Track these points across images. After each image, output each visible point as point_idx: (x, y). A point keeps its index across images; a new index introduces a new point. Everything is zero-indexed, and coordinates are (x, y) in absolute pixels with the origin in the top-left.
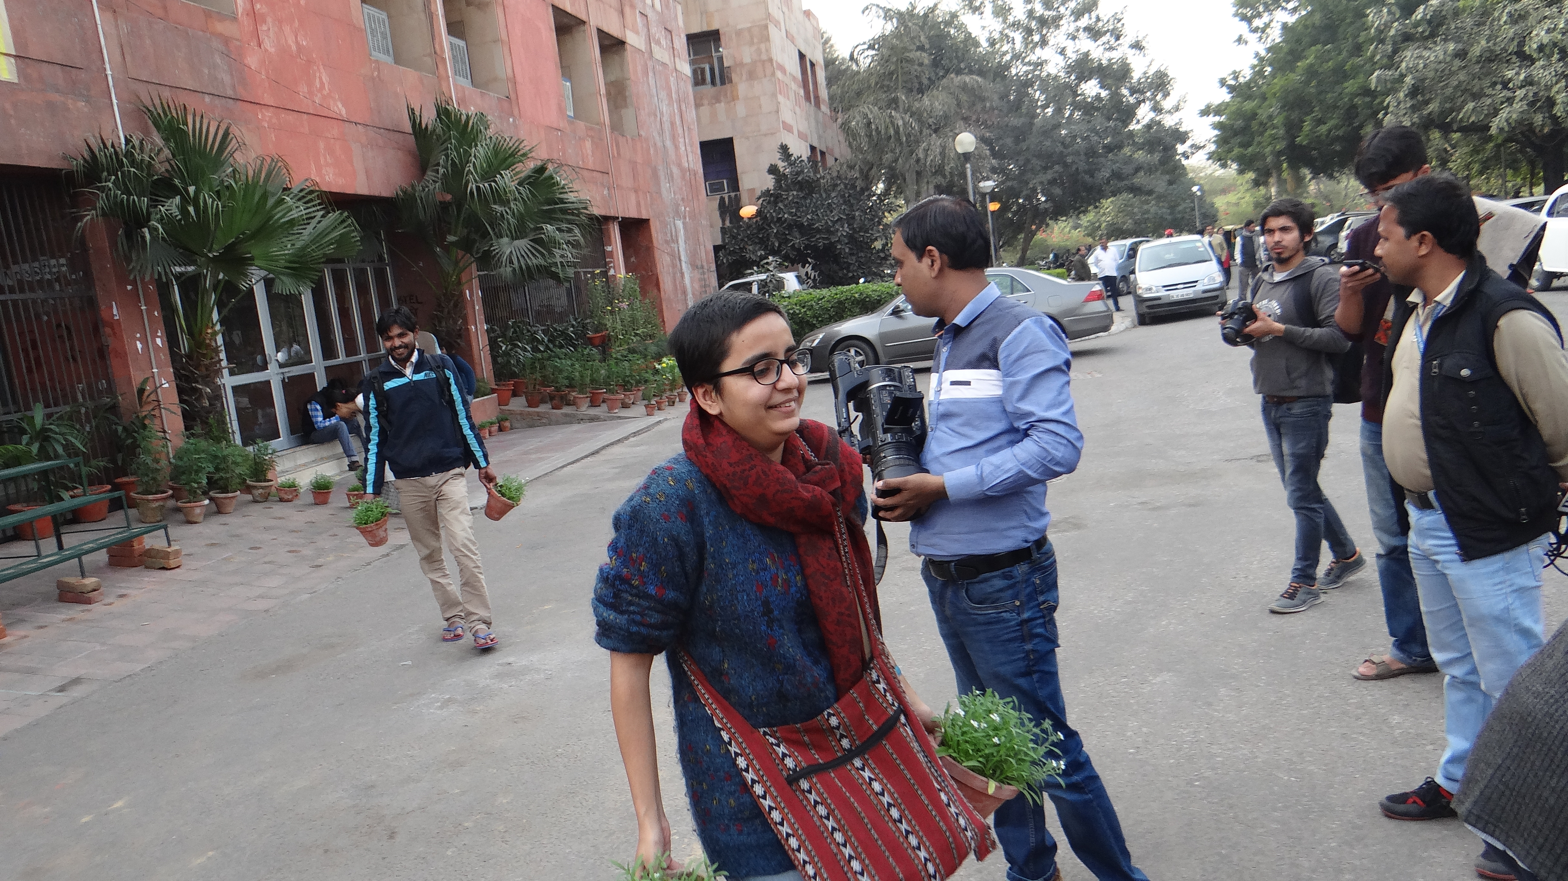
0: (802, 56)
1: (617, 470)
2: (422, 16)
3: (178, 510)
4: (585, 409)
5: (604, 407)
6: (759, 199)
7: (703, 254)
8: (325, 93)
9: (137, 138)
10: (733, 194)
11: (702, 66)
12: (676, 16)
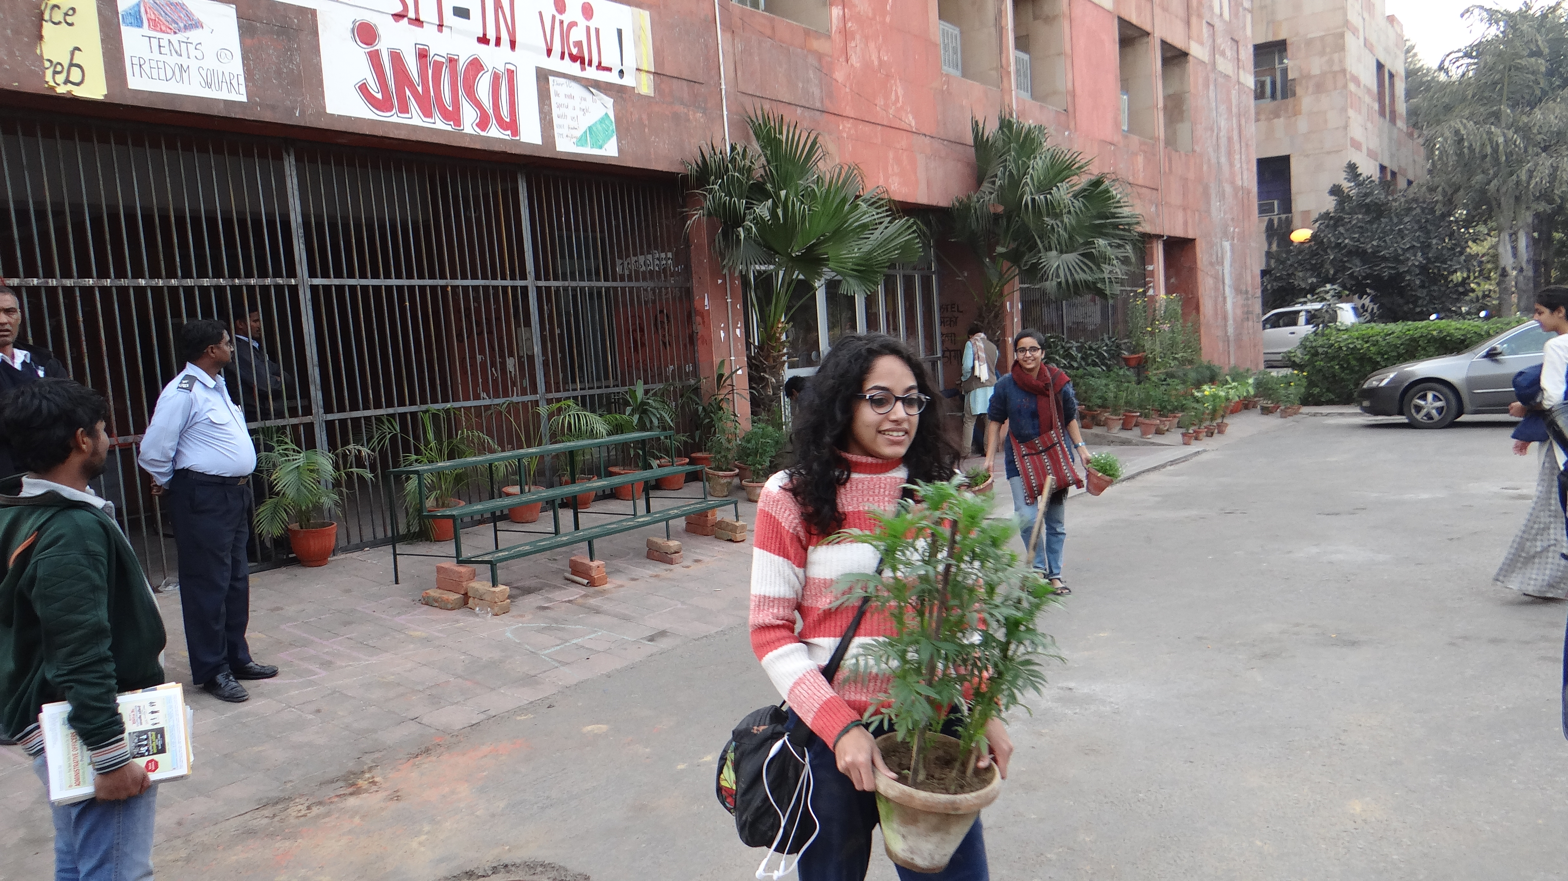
0: (1380, 66)
1: (1157, 499)
2: (993, 30)
3: (741, 488)
4: (1116, 431)
5: (1137, 431)
6: (1316, 221)
7: (1249, 278)
8: (899, 105)
9: (741, 146)
10: (1284, 216)
11: (1263, 79)
12: (1245, 25)
